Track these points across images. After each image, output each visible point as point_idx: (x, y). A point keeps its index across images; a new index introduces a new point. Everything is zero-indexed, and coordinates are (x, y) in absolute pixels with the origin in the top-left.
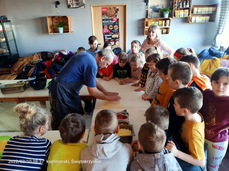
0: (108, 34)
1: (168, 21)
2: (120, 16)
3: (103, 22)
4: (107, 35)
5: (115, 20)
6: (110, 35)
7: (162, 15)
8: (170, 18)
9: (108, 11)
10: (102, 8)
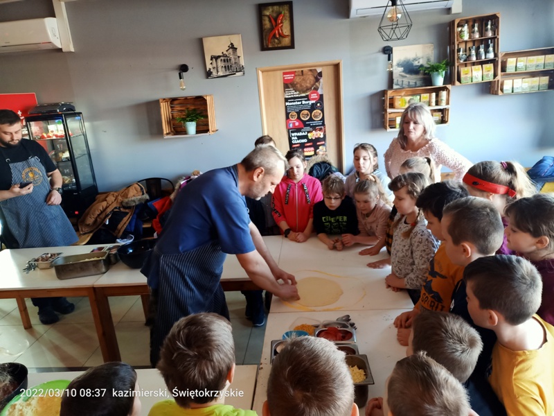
0: (298, 130)
1: (444, 94)
2: (325, 87)
3: (287, 104)
4: (296, 134)
5: (313, 99)
6: (304, 134)
7: (428, 81)
8: (448, 86)
9: (298, 80)
10: (284, 74)
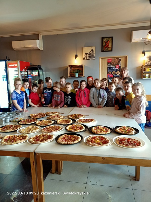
2: (121, 64)
3: (108, 69)
4: (110, 79)
9: (112, 61)
10: (108, 59)
